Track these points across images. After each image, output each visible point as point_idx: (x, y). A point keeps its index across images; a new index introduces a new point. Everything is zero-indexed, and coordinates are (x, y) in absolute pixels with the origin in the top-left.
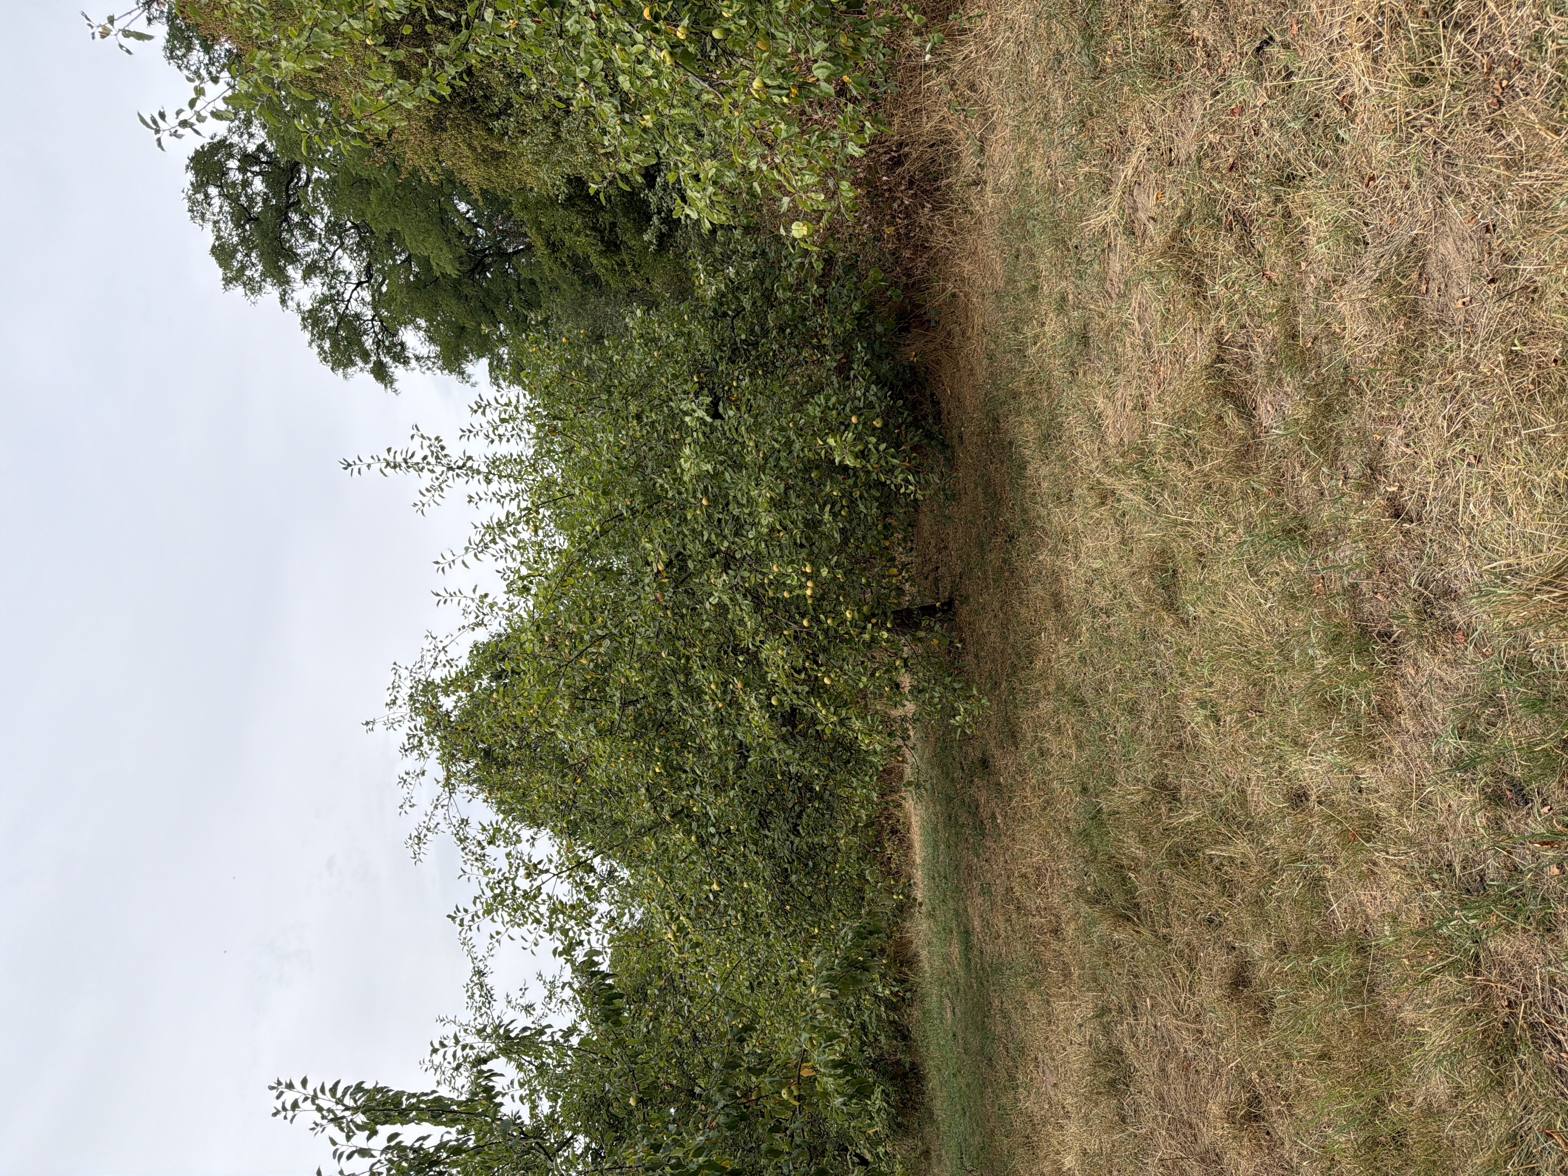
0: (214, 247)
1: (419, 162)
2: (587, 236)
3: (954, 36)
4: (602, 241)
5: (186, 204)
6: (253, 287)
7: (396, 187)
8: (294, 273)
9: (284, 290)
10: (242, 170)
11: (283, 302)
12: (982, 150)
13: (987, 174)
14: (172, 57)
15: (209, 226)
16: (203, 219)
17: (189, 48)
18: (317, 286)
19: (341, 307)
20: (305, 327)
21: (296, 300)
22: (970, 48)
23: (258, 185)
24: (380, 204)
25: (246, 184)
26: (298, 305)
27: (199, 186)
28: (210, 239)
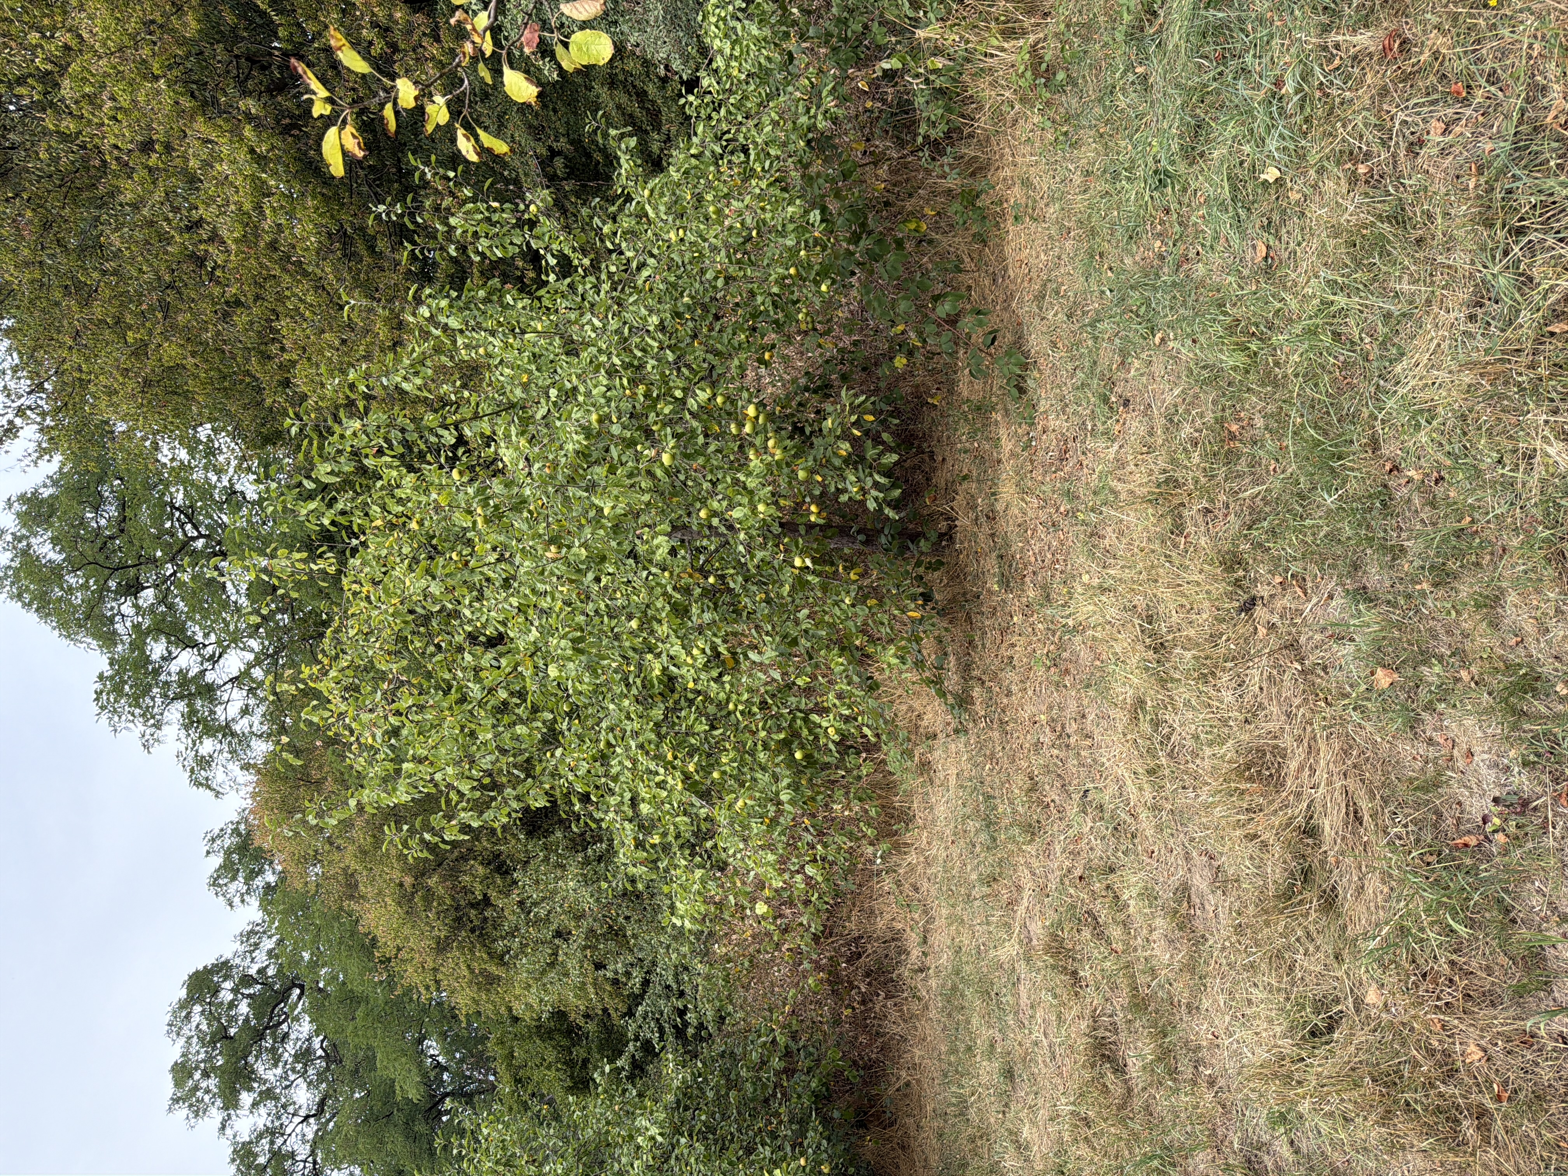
0: (176, 1063)
1: (417, 980)
2: (558, 1070)
3: (899, 848)
4: (572, 1077)
5: (168, 1018)
6: (198, 1111)
7: (386, 1003)
8: (246, 1098)
9: (229, 1115)
10: (235, 991)
11: (223, 1127)
12: (925, 941)
13: (928, 961)
14: (214, 885)
15: (182, 1041)
16: (178, 1034)
17: (234, 878)
18: (262, 1118)
19: (279, 1141)
20: (233, 1160)
21: (236, 1128)
22: (912, 857)
23: (244, 1008)
24: (364, 1019)
25: (232, 1005)
26: (235, 1136)
27: (185, 1005)
28: (174, 1053)
